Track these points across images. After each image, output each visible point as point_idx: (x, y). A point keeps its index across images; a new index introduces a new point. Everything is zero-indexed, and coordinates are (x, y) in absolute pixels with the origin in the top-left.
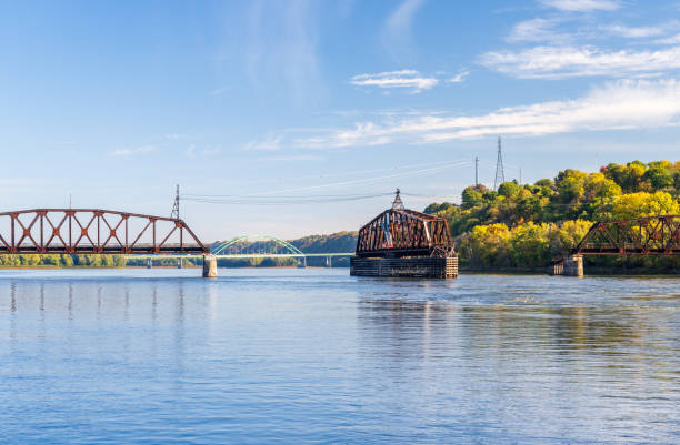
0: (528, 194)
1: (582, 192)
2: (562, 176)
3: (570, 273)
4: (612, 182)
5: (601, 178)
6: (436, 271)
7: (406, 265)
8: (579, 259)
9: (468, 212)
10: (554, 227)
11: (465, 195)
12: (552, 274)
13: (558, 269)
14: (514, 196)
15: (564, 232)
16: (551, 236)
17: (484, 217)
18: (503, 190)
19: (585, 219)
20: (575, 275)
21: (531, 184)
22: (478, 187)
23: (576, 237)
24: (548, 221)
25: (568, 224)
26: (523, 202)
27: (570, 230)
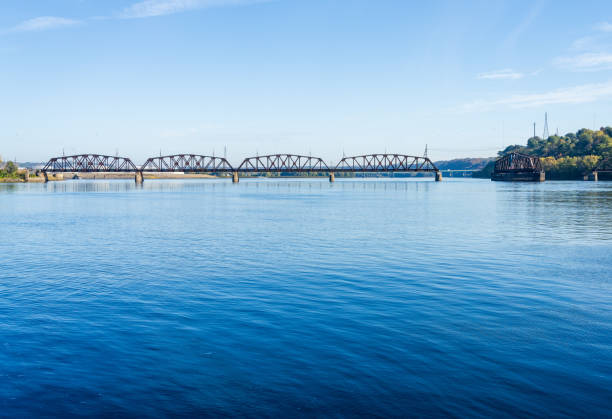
0: (563, 142)
1: (592, 141)
2: (580, 132)
3: (591, 179)
4: (607, 136)
5: (602, 133)
6: (535, 179)
7: (520, 176)
8: (596, 174)
9: (532, 150)
10: (580, 158)
11: (529, 141)
12: (582, 180)
13: (586, 178)
14: (556, 142)
15: (585, 161)
16: (578, 163)
17: (540, 153)
18: (550, 139)
19: (595, 154)
20: (594, 180)
21: (563, 135)
22: (536, 138)
23: (591, 163)
24: (577, 155)
25: (587, 157)
26: (561, 146)
27: (588, 160)
